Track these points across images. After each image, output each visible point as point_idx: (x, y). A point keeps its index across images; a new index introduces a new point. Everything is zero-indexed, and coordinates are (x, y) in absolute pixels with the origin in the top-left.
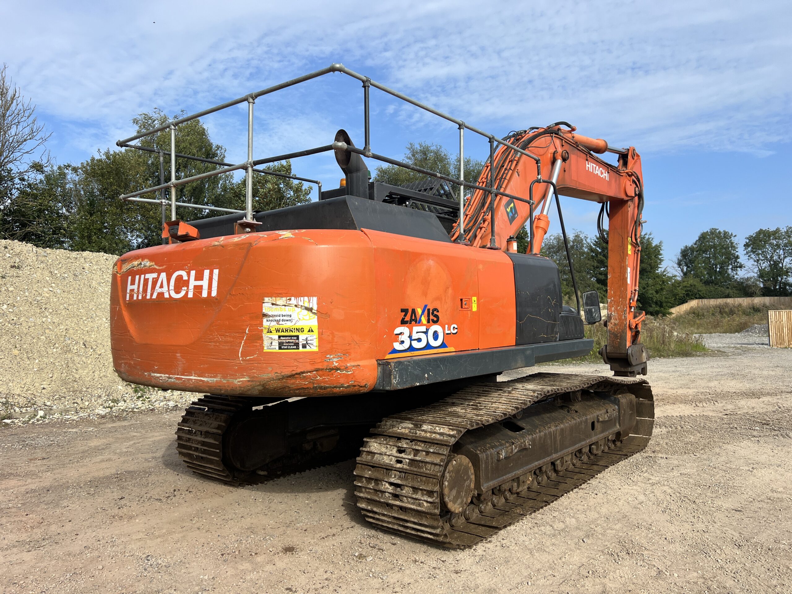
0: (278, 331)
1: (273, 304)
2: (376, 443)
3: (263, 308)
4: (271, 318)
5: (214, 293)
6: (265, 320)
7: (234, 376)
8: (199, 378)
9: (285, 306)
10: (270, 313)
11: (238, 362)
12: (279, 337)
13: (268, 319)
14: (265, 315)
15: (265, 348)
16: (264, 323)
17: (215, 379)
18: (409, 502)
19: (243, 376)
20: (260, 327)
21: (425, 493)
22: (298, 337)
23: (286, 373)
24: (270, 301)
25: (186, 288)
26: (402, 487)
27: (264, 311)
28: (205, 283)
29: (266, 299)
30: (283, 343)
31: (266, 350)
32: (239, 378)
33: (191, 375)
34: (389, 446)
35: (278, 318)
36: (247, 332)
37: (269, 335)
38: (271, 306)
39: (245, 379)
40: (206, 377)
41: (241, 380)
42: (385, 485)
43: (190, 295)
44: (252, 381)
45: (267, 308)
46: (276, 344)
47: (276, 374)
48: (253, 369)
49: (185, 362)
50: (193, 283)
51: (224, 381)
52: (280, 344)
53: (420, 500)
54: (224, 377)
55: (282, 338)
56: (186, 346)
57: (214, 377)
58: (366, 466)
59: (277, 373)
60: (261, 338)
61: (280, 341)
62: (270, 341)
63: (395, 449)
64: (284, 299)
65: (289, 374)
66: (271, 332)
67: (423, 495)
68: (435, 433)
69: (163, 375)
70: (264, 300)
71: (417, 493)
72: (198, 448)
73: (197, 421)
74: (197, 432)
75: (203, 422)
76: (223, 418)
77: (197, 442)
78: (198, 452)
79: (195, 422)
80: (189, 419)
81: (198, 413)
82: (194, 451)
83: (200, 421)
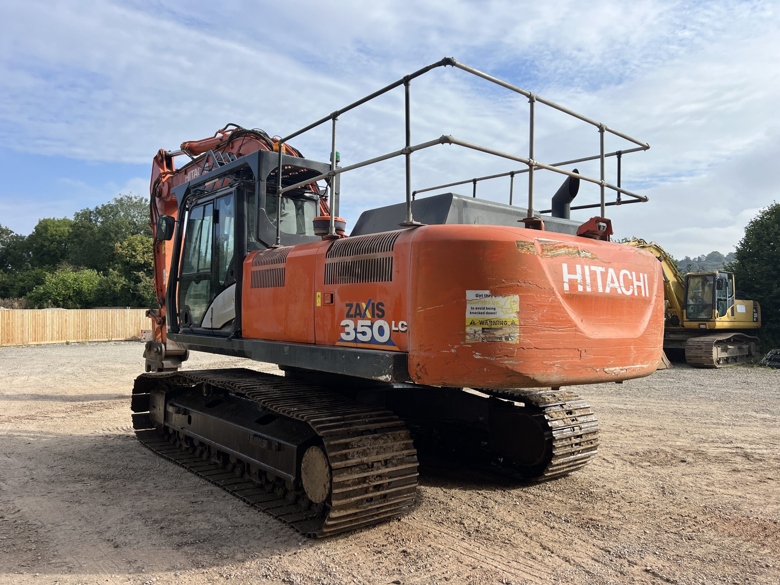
8: (641, 366)
18: (586, 445)
25: (632, 287)
26: (582, 436)
34: (561, 412)
40: (645, 364)
42: (573, 439)
49: (635, 353)
51: (651, 365)
53: (591, 440)
54: (652, 362)
56: (637, 339)
63: (565, 414)
67: (591, 436)
72: (383, 484)
73: (368, 451)
74: (375, 465)
75: (377, 448)
76: (403, 435)
77: (380, 476)
78: (383, 490)
79: (365, 453)
80: (349, 453)
81: (359, 441)
82: (372, 492)
83: (373, 448)
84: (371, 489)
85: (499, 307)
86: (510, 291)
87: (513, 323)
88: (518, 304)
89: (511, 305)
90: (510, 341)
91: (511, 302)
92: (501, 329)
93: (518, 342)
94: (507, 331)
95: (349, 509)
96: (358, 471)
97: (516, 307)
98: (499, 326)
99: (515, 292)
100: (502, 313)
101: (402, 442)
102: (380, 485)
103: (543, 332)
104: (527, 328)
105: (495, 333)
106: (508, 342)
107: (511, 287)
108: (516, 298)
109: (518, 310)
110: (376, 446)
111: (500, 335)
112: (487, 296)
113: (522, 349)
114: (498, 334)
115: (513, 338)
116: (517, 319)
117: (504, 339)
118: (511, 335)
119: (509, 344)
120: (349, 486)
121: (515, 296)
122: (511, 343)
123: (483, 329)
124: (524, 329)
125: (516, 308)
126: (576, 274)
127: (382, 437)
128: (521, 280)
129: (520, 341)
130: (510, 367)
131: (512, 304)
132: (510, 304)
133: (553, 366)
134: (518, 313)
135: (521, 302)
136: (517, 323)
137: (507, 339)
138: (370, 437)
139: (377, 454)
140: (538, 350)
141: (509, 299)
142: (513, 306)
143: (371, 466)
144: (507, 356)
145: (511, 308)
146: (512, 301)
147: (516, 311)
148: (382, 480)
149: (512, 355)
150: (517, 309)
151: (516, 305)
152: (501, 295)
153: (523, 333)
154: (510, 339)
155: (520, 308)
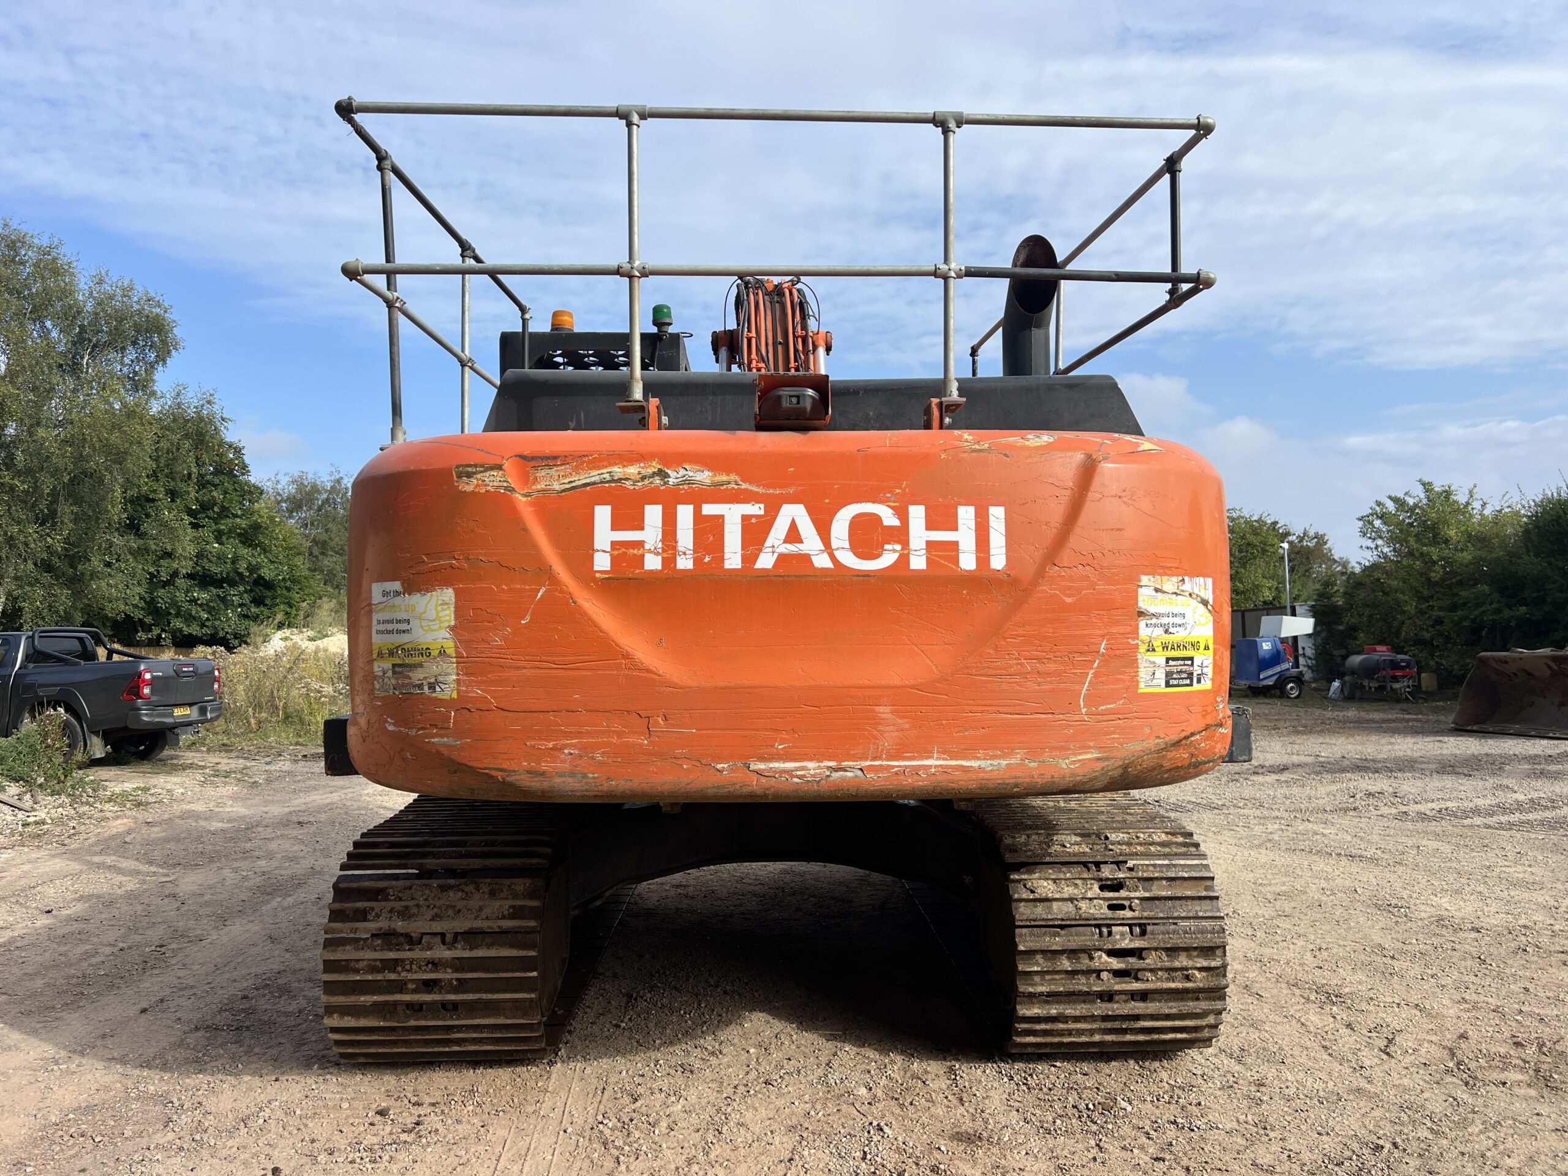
0: (1165, 647)
1: (1157, 590)
2: (1047, 879)
3: (1140, 599)
4: (1154, 621)
5: (998, 561)
6: (1142, 624)
7: (1063, 749)
8: (954, 763)
9: (1175, 593)
10: (1152, 609)
11: (1076, 718)
12: (1168, 660)
13: (1149, 622)
14: (1141, 614)
15: (1142, 685)
16: (1141, 631)
17: (1004, 763)
18: (1160, 980)
19: (1085, 748)
20: (1134, 639)
21: (1195, 953)
22: (1192, 659)
23: (1172, 737)
24: (1152, 584)
25: (898, 547)
26: (1144, 954)
27: (1140, 604)
28: (965, 536)
29: (1145, 579)
30: (1172, 673)
31: (1142, 688)
32: (1075, 755)
33: (931, 757)
34: (1079, 882)
35: (1165, 620)
36: (1102, 650)
37: (1151, 656)
38: (1154, 593)
39: (1089, 756)
40: (979, 759)
41: (1080, 757)
42: (1100, 957)
43: (918, 562)
44: (1107, 759)
45: (1146, 599)
46: (1161, 675)
47: (1158, 741)
48: (1114, 733)
49: (907, 726)
50: (919, 534)
51: (1032, 765)
52: (1169, 675)
53: (1187, 969)
54: (1032, 754)
55: (1171, 663)
56: (912, 687)
57: (1003, 757)
58: (1044, 930)
59: (1158, 737)
60: (1134, 664)
61: (1168, 669)
62: (1152, 670)
63: (1096, 887)
64: (1175, 579)
65: (1175, 737)
66: (1154, 650)
67: (1189, 957)
68: (1152, 844)
69: (811, 765)
70: (1140, 581)
71: (1176, 958)
72: (440, 980)
73: (415, 910)
74: (425, 939)
75: (440, 908)
76: (520, 888)
77: (435, 964)
78: (440, 992)
79: (405, 914)
80: (373, 909)
81: (405, 889)
82: (415, 991)
83: (428, 907)
84: (411, 986)
85: (415, 618)
86: (436, 580)
87: (442, 653)
88: (452, 609)
89: (438, 613)
90: (438, 694)
91: (436, 606)
92: (420, 665)
93: (455, 695)
94: (432, 669)
95: (365, 1017)
96: (378, 945)
97: (449, 616)
98: (417, 660)
99: (446, 583)
100: (420, 630)
101: (509, 903)
102: (435, 982)
103: (518, 672)
104: (475, 662)
105: (410, 674)
106: (434, 695)
107: (436, 570)
108: (449, 594)
109: (453, 623)
110: (441, 902)
111: (419, 680)
112: (397, 593)
113: (465, 710)
114: (417, 676)
115: (443, 686)
116: (451, 644)
117: (426, 688)
118: (440, 679)
119: (436, 699)
120: (357, 971)
121: (445, 591)
122: (440, 696)
123: (394, 666)
124: (468, 665)
125: (448, 618)
126: (643, 529)
127: (463, 887)
128: (460, 555)
129: (458, 694)
130: (445, 752)
131: (439, 608)
132: (436, 609)
133: (556, 753)
134: (452, 629)
135: (460, 603)
136: (451, 651)
137: (432, 687)
138: (435, 883)
139: (433, 919)
140: (505, 713)
141: (434, 599)
142: (441, 614)
143: (413, 941)
144: (436, 726)
145: (438, 618)
146: (440, 602)
147: (447, 624)
148: (436, 971)
149: (446, 725)
150: (449, 621)
151: (447, 612)
152: (419, 591)
153: (466, 674)
154: (438, 689)
155: (456, 618)
